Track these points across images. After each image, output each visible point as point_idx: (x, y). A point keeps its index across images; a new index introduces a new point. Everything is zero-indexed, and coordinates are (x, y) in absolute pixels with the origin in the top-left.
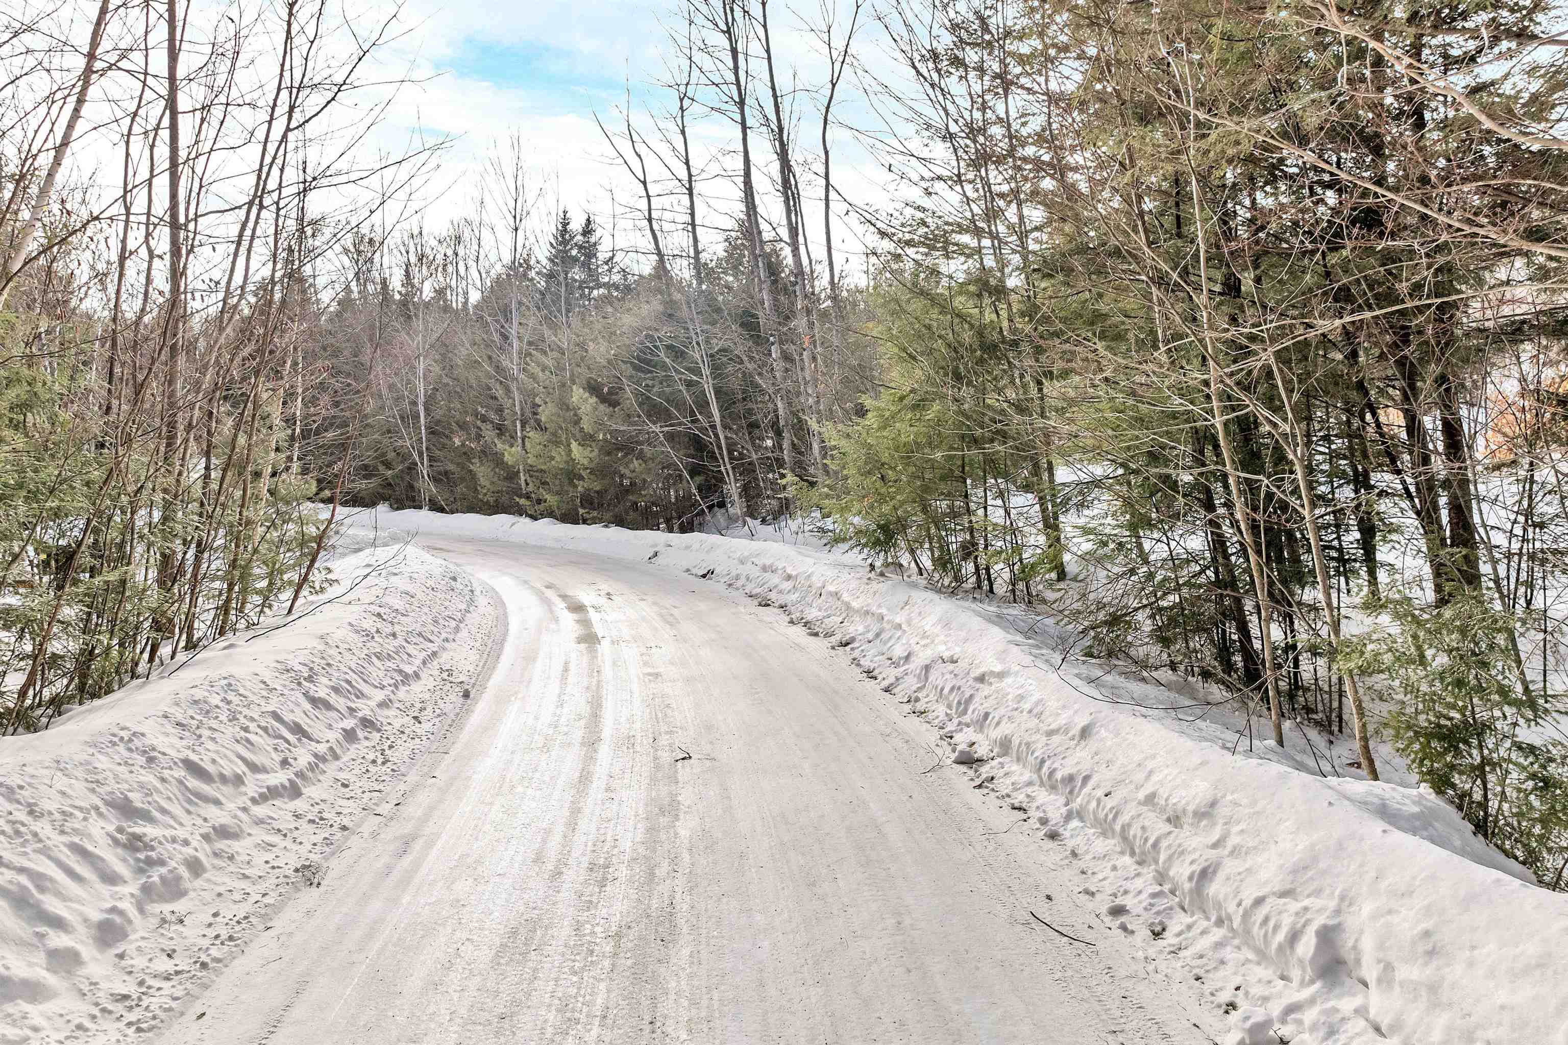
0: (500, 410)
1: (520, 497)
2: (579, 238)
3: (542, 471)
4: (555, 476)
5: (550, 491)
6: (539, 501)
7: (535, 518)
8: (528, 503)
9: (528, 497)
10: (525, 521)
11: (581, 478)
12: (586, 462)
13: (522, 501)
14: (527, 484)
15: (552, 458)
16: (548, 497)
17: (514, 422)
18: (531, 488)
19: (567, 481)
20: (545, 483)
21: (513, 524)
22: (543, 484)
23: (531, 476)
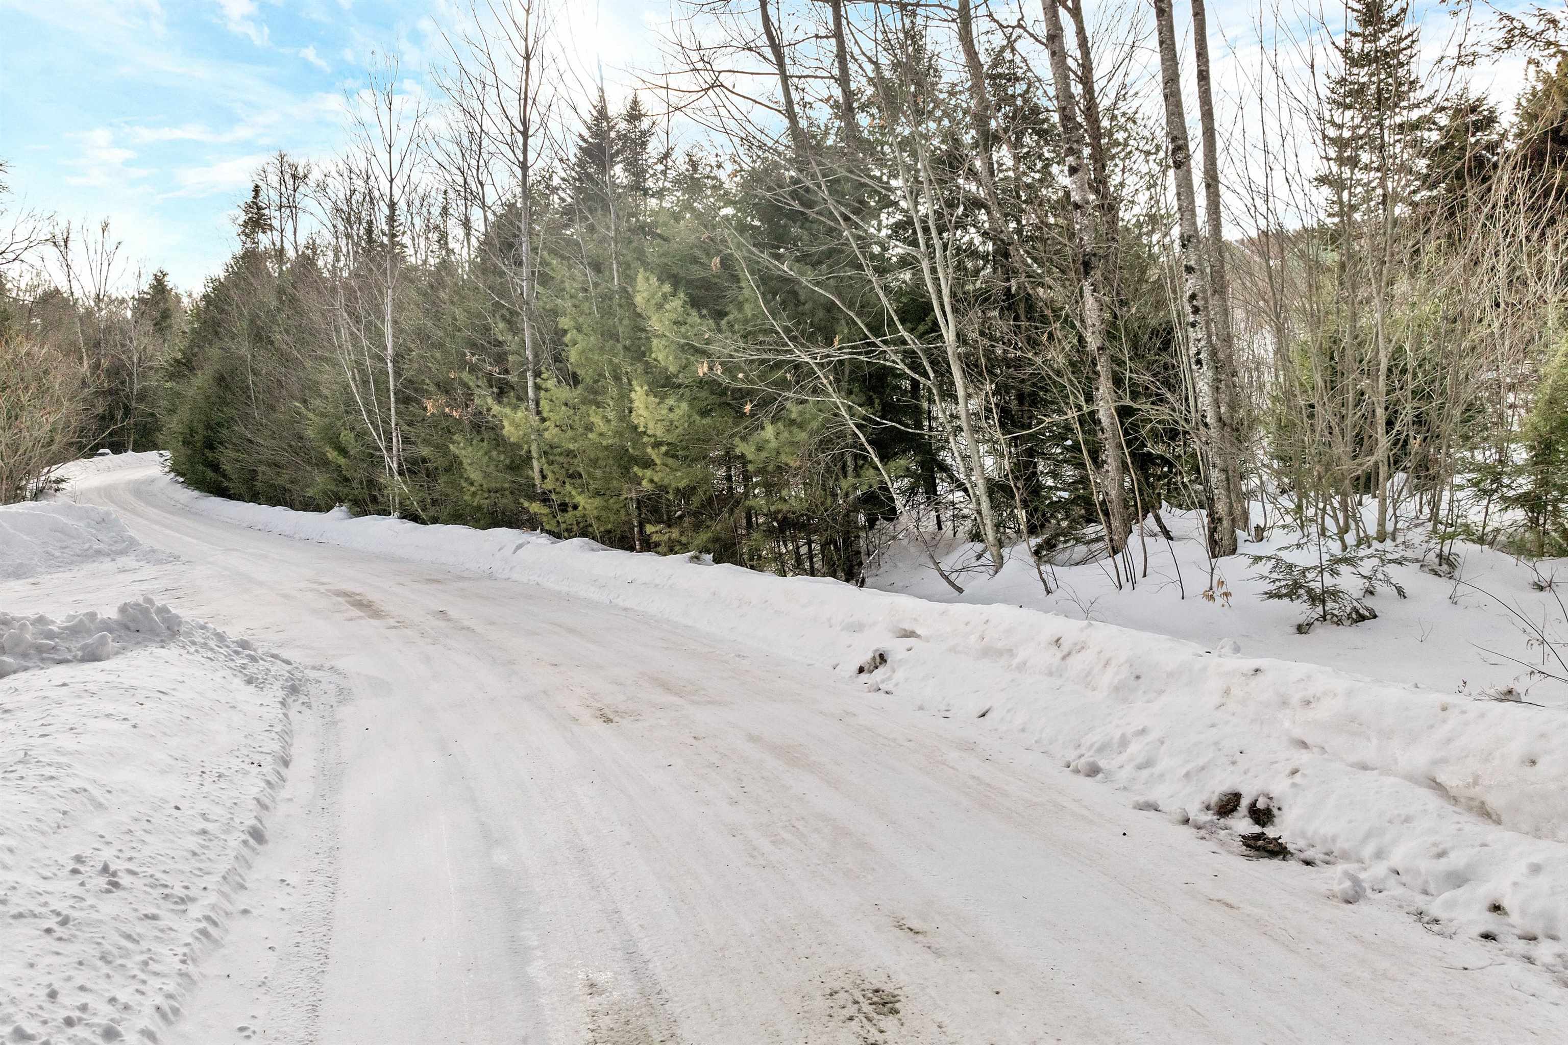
0: (500, 359)
1: (532, 498)
2: (623, 126)
3: (569, 453)
4: (594, 462)
5: (584, 488)
6: (564, 507)
7: (558, 536)
8: (545, 510)
9: (545, 499)
10: (538, 541)
11: (648, 464)
12: (659, 431)
13: (535, 507)
14: (544, 477)
15: (589, 428)
16: (581, 500)
17: (523, 375)
18: (549, 485)
19: (616, 471)
20: (574, 476)
21: (520, 547)
22: (571, 476)
23: (551, 463)
